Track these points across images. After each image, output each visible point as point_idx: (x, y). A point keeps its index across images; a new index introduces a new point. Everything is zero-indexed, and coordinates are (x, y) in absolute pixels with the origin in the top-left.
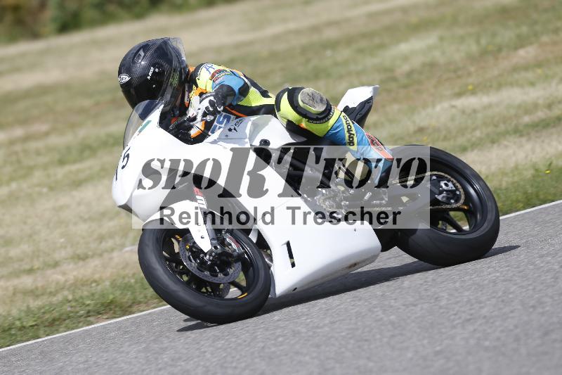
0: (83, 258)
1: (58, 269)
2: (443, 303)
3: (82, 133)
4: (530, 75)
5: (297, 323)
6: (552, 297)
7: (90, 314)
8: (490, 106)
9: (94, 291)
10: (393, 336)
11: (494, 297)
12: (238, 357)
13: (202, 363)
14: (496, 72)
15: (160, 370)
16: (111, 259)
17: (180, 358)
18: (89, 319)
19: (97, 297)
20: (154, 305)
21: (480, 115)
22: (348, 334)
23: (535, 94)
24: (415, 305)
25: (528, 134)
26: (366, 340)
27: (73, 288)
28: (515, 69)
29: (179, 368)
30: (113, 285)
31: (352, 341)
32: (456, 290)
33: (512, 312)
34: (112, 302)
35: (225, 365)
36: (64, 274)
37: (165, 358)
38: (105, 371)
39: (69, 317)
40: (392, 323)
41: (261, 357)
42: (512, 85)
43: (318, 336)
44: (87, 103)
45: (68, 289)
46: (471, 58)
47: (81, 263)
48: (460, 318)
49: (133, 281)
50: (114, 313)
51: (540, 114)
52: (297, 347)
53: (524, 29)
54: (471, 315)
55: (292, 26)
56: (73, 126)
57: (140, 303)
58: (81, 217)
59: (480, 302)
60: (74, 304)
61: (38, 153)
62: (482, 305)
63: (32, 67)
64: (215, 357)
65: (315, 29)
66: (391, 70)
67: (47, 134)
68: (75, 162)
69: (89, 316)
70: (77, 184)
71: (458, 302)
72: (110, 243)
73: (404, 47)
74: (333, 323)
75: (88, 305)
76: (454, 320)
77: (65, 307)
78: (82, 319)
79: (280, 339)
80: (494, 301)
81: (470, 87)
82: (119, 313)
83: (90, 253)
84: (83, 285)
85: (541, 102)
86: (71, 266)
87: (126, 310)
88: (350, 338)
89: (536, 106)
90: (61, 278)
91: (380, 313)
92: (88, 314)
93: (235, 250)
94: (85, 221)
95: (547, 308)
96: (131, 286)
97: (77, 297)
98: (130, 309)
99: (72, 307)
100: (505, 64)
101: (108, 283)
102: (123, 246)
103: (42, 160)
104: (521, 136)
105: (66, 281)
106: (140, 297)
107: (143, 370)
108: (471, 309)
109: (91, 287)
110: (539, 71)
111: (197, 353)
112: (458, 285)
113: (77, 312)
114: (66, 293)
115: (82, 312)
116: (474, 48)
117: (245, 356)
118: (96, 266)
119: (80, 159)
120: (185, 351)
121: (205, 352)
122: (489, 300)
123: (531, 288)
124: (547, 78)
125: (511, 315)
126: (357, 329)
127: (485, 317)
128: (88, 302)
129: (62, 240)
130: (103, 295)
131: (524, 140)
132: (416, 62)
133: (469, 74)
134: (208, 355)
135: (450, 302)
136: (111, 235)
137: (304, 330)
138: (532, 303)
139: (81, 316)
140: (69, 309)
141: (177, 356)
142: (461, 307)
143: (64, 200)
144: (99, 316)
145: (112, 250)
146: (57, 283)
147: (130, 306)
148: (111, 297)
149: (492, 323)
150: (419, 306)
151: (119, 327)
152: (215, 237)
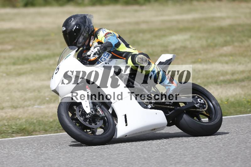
0: (16, 108)
1: (4, 111)
2: (169, 153)
3: (26, 52)
4: (226, 59)
5: (103, 151)
6: (216, 158)
7: (14, 132)
8: (206, 70)
9: (17, 123)
10: (144, 164)
11: (191, 154)
12: (74, 162)
13: (58, 162)
14: (212, 55)
15: (39, 162)
16: (28, 110)
17: (49, 158)
18: (13, 135)
19: (18, 125)
20: (42, 133)
21: (201, 73)
22: (124, 160)
23: (227, 68)
24: (157, 152)
25: (221, 85)
26: (132, 164)
27: (8, 120)
28: (221, 55)
29: (48, 163)
30: (26, 121)
31: (126, 163)
32: (176, 148)
33: (198, 162)
34: (24, 129)
35: (68, 165)
36: (6, 113)
37: (43, 157)
38: (15, 159)
39: (4, 133)
40: (144, 158)
41: (84, 164)
42: (218, 62)
43: (111, 158)
44: (30, 39)
45: (6, 120)
46: (203, 48)
47: (14, 110)
48: (174, 161)
49: (35, 121)
50: (25, 134)
51: (228, 77)
52: (101, 162)
53: (228, 38)
54: (180, 160)
55: (127, 20)
56: (23, 49)
57: (36, 131)
58: (18, 89)
59: (185, 155)
60: (7, 127)
61: (5, 58)
62: (186, 157)
63: (10, 20)
64: (64, 161)
65: (137, 23)
66: (167, 47)
67: (10, 50)
68: (20, 64)
69: (13, 133)
70: (19, 74)
71: (176, 154)
72: (28, 103)
73: (174, 38)
74: (119, 154)
75: (14, 129)
76: (172, 161)
77: (3, 128)
78: (10, 134)
79: (95, 157)
80: (191, 156)
81: (200, 60)
82: (26, 134)
83: (19, 106)
84: (13, 119)
85: (229, 71)
86: (10, 110)
87: (30, 133)
88: (125, 162)
89: (227, 73)
90: (4, 115)
91: (140, 153)
92: (13, 132)
93: (101, 115)
94: (19, 91)
95: (213, 163)
96: (34, 123)
97: (10, 124)
98: (32, 133)
99: (6, 128)
100: (217, 52)
101: (24, 120)
102: (34, 105)
103: (6, 61)
104: (218, 85)
105: (6, 116)
106: (37, 129)
107: (32, 161)
108: (180, 158)
109: (17, 121)
110: (231, 58)
111: (57, 157)
112: (177, 146)
113: (8, 131)
114: (5, 121)
115: (10, 131)
116: (204, 43)
117: (78, 162)
118: (20, 112)
119: (23, 64)
120: (51, 156)
121: (60, 157)
122: (189, 155)
123: (208, 152)
124: (234, 62)
125: (197, 163)
126: (129, 158)
127: (186, 162)
128: (14, 127)
129: (8, 98)
130: (21, 125)
131: (219, 87)
132: (178, 45)
133: (200, 54)
134: (61, 159)
135: (172, 153)
136: (30, 99)
137: (106, 155)
138: (207, 159)
139: (9, 133)
140: (5, 129)
141: (48, 157)
142: (176, 156)
143: (12, 80)
144: (18, 134)
145: (29, 106)
146: (2, 117)
147: (32, 132)
148: (24, 127)
149: (188, 165)
150: (158, 152)
151: (25, 140)
152: (93, 107)
